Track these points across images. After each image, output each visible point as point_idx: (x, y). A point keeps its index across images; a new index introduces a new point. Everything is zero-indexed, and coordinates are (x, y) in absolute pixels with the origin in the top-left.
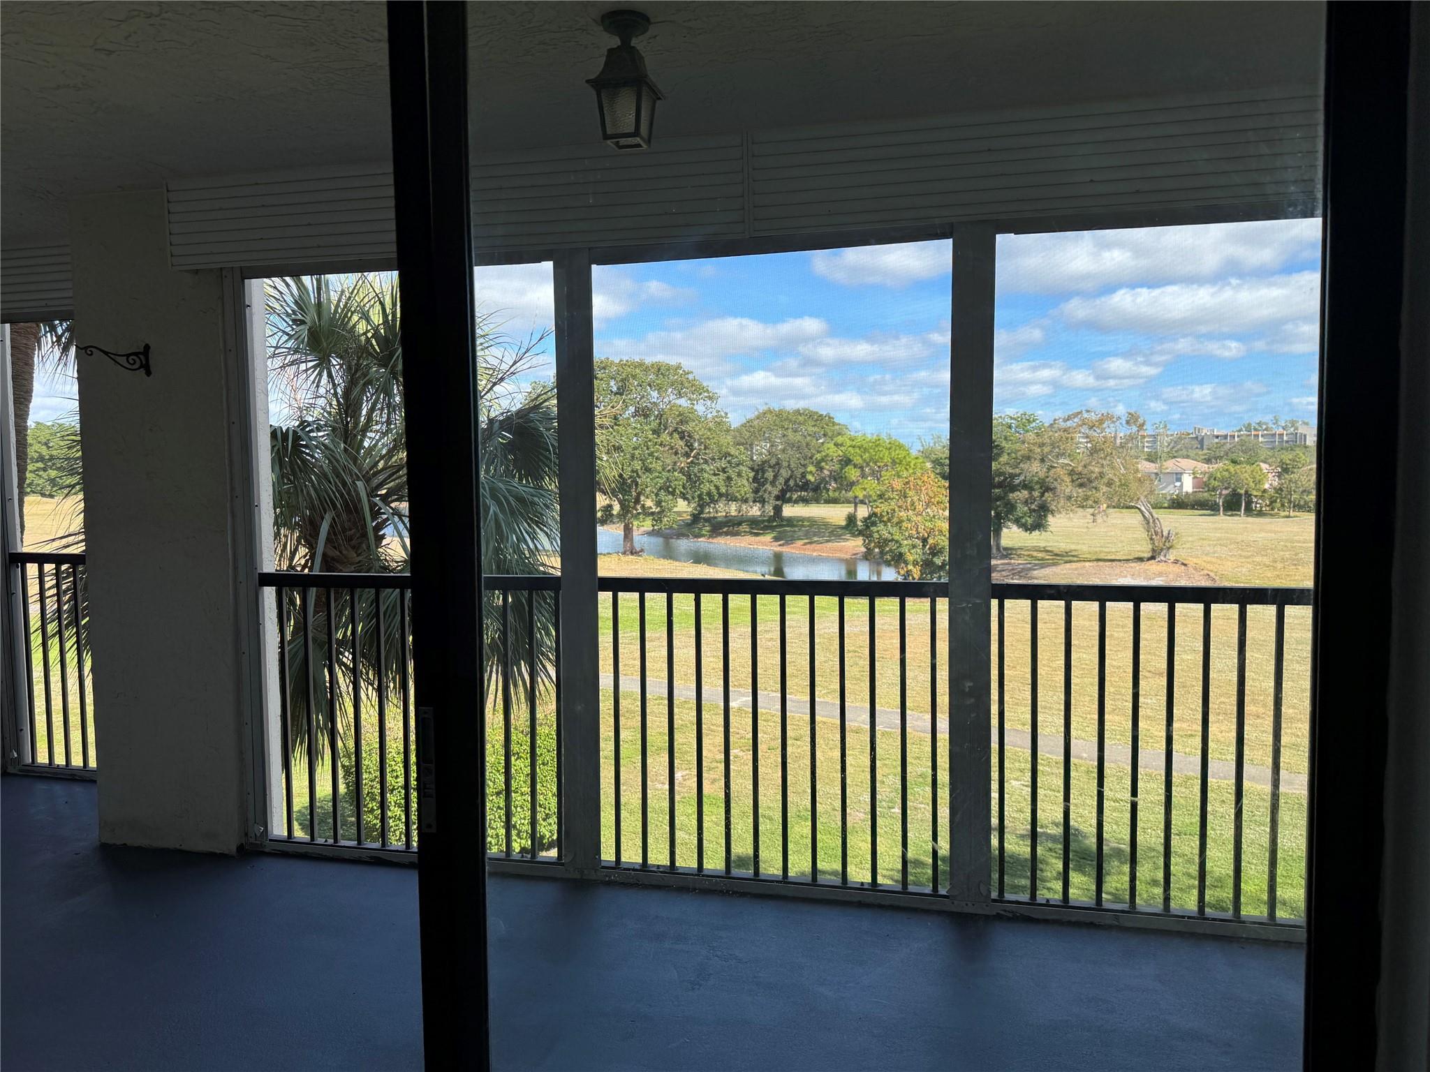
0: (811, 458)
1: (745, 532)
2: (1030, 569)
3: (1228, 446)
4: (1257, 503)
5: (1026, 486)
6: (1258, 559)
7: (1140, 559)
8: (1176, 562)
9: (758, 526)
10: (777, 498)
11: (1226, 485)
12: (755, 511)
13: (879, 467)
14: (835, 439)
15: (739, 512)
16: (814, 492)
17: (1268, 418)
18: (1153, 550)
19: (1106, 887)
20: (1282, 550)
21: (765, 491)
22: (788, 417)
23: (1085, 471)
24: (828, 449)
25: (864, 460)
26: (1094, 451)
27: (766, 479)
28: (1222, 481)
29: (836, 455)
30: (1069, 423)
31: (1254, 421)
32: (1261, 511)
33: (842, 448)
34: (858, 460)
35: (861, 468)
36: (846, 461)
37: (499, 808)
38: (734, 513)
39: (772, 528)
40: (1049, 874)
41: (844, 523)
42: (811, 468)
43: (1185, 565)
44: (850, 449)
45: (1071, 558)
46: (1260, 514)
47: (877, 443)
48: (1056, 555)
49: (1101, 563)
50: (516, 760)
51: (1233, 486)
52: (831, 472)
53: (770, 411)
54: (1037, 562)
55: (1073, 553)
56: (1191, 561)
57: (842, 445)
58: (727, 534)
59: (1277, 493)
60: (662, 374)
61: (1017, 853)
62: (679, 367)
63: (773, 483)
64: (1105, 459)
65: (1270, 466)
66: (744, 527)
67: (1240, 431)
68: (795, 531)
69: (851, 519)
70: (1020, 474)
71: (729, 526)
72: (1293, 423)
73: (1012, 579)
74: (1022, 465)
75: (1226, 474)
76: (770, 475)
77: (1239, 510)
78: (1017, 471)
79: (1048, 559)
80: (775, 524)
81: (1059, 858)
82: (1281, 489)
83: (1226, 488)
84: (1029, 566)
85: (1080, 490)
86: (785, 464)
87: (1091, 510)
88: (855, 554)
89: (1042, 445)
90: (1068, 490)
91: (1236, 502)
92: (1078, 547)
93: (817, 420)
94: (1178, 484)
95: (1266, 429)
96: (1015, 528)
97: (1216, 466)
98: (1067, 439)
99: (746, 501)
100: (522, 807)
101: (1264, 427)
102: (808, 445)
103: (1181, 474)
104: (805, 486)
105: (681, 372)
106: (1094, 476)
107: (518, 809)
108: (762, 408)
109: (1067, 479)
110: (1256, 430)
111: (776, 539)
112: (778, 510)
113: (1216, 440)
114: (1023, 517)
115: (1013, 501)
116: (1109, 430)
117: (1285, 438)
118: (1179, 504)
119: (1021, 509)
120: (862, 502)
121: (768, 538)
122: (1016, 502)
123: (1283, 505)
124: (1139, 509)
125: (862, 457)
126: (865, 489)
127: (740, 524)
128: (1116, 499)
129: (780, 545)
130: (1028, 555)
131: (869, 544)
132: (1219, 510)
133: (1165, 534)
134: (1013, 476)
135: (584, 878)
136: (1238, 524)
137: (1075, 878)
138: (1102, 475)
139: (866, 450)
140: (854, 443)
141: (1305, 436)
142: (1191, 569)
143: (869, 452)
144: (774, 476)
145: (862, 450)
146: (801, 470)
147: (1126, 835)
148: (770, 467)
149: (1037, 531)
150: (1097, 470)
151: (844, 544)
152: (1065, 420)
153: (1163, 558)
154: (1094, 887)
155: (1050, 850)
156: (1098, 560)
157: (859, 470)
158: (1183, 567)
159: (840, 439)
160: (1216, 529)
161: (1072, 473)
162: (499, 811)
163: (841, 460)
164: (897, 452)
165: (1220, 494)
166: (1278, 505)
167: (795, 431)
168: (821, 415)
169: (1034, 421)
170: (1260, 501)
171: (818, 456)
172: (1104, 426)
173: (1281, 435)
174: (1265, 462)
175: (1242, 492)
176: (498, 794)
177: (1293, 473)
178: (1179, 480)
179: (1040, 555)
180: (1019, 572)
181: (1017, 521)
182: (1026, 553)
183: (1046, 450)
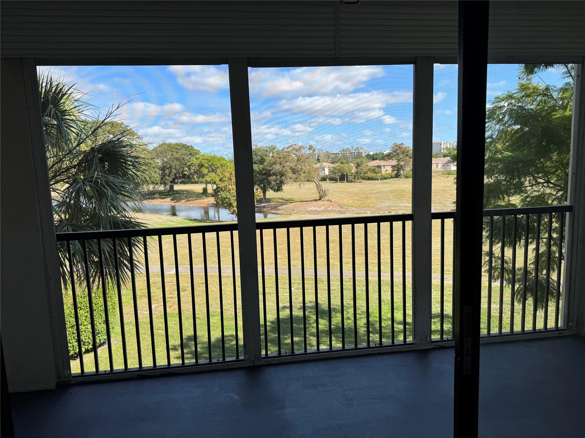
0: (185, 164)
1: (157, 197)
2: (277, 206)
3: (339, 157)
4: (350, 178)
5: (274, 174)
6: (355, 198)
7: (316, 200)
8: (328, 200)
9: (163, 195)
10: (171, 182)
11: (340, 171)
12: (162, 188)
13: (216, 168)
14: (195, 156)
15: (154, 189)
16: (187, 179)
17: (350, 147)
18: (320, 197)
19: (333, 323)
20: (362, 194)
21: (166, 179)
22: (173, 147)
23: (296, 168)
24: (193, 160)
25: (209, 165)
26: (298, 160)
27: (166, 174)
28: (339, 170)
29: (197, 163)
30: (289, 149)
31: (345, 148)
32: (351, 180)
33: (199, 160)
34: (206, 165)
35: (208, 168)
36: (201, 166)
37: (73, 333)
38: (151, 189)
39: (170, 195)
40: (312, 321)
41: (202, 192)
42: (186, 169)
43: (331, 201)
44: (203, 160)
45: (292, 201)
46: (351, 182)
47: (214, 158)
48: (286, 200)
49: (302, 202)
50: (79, 311)
51: (342, 172)
52: (194, 170)
53: (165, 144)
54: (280, 203)
55: (292, 199)
56: (333, 200)
57: (199, 159)
58: (149, 198)
59: (356, 174)
60: (114, 127)
61: (299, 315)
62: (122, 124)
63: (169, 176)
64: (302, 163)
65: (354, 164)
66: (157, 195)
67: (341, 151)
68: (180, 196)
69: (205, 190)
70: (273, 169)
71: (149, 195)
72: (358, 148)
73: (272, 210)
74: (273, 166)
75: (340, 168)
76: (167, 172)
77: (344, 180)
78: (271, 168)
79: (283, 202)
80: (171, 193)
81: (314, 315)
82: (357, 172)
83: (340, 173)
84: (277, 205)
85: (294, 175)
86: (174, 167)
87: (298, 183)
88: (208, 205)
89: (280, 158)
90: (290, 175)
91: (343, 178)
92: (293, 197)
93: (186, 148)
94: (323, 172)
95: (349, 151)
96: (271, 191)
97: (336, 165)
98: (289, 155)
99: (157, 184)
100: (84, 331)
101: (349, 150)
102: (183, 159)
103: (324, 168)
104: (184, 176)
105: (123, 126)
106: (299, 169)
107: (83, 332)
108: (161, 143)
109: (290, 171)
110: (346, 151)
111: (172, 200)
112: (172, 187)
113: (333, 155)
114: (274, 187)
115: (270, 180)
116: (303, 151)
117: (356, 154)
118: (324, 179)
119: (273, 183)
120: (210, 183)
121: (168, 199)
122: (271, 181)
123: (358, 178)
124: (315, 181)
125: (208, 163)
126: (210, 177)
127: (154, 194)
128: (307, 178)
129: (174, 202)
130: (276, 201)
131: (217, 200)
132: (338, 181)
133: (324, 190)
134: (270, 171)
135: (254, 365)
136: (344, 185)
137: (321, 321)
138: (301, 169)
139: (209, 161)
140: (204, 158)
141: (362, 153)
142: (333, 203)
143: (211, 162)
144: (169, 172)
145: (208, 160)
146: (181, 170)
147: (339, 303)
148: (167, 168)
149: (279, 192)
150: (300, 167)
151: (203, 200)
152: (287, 148)
153: (323, 199)
154: (328, 324)
155: (310, 312)
156: (301, 201)
157: (207, 169)
158: (330, 202)
159: (197, 156)
160: (338, 188)
161: (291, 168)
162: (73, 335)
163: (199, 165)
164: (223, 161)
165: (338, 175)
166: (357, 178)
167: (177, 153)
168: (188, 146)
169: (275, 149)
170: (351, 177)
171: (189, 163)
172: (301, 150)
173: (354, 153)
174: (352, 163)
175: (345, 174)
176: (72, 327)
177: (361, 166)
178: (324, 170)
179: (281, 201)
180: (274, 208)
181: (272, 188)
182: (275, 200)
183: (282, 160)
